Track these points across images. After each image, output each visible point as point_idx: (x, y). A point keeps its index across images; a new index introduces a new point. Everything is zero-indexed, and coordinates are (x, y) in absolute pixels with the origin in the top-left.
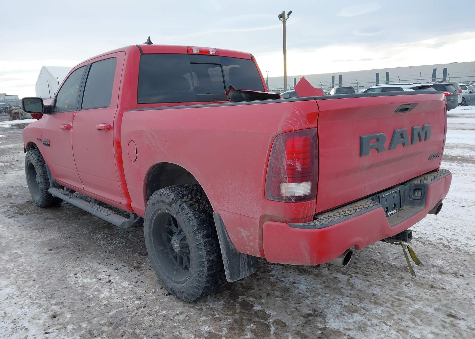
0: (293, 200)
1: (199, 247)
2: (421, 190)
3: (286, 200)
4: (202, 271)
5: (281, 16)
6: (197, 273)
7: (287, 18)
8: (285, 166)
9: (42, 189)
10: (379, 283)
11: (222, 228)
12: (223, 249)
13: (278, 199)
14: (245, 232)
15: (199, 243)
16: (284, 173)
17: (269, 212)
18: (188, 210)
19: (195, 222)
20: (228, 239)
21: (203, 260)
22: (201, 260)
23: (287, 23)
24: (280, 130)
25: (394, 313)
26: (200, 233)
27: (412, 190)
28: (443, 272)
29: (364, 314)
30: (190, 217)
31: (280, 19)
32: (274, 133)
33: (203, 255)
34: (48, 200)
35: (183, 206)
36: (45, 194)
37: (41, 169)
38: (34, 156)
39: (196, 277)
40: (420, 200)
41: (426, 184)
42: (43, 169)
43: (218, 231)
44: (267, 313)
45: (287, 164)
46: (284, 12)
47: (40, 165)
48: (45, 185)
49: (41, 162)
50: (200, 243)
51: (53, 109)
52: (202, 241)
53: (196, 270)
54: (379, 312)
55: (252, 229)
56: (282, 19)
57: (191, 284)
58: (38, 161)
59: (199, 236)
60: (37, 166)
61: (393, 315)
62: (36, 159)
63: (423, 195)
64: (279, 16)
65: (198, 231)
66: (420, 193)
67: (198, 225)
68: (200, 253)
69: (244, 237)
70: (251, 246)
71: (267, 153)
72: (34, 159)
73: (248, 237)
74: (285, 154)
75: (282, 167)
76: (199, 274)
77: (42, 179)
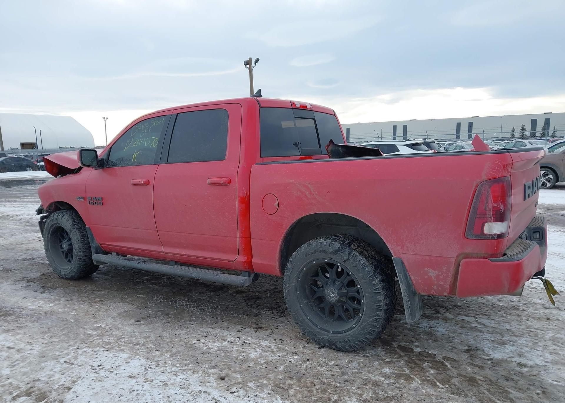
0: (495, 238)
1: (377, 292)
2: (538, 233)
3: (489, 237)
4: (378, 315)
5: (247, 63)
6: (373, 318)
7: (254, 65)
8: (491, 208)
9: (80, 256)
10: (504, 321)
11: (404, 271)
12: (404, 291)
13: (481, 237)
14: (435, 272)
15: (376, 288)
16: (490, 213)
17: (468, 250)
18: (360, 257)
19: (370, 268)
20: (410, 282)
21: (380, 304)
22: (379, 304)
23: (254, 71)
24: (484, 178)
25: (536, 341)
26: (376, 278)
27: (532, 233)
28: (547, 307)
29: (514, 345)
30: (364, 263)
31: (246, 67)
32: (478, 181)
33: (381, 299)
34: (84, 269)
35: (354, 254)
36: (83, 262)
37: (79, 233)
38: (67, 217)
39: (370, 322)
40: (540, 242)
41: (543, 228)
42: (81, 233)
43: (399, 274)
44: (430, 352)
45: (493, 206)
46: (250, 59)
47: (77, 229)
48: (83, 252)
49: (78, 225)
50: (378, 288)
51: (105, 162)
52: (379, 286)
53: (371, 315)
54: (524, 342)
55: (445, 268)
56: (248, 66)
57: (362, 330)
58: (74, 224)
59: (376, 281)
60: (73, 229)
61: (537, 343)
62: (70, 221)
63: (541, 237)
64: (244, 63)
65: (375, 276)
66: (538, 235)
67: (374, 270)
68: (377, 297)
69: (433, 277)
70: (441, 284)
71: (471, 197)
72: (67, 221)
73: (437, 277)
74: (492, 198)
75: (487, 209)
76: (375, 318)
77: (80, 244)
